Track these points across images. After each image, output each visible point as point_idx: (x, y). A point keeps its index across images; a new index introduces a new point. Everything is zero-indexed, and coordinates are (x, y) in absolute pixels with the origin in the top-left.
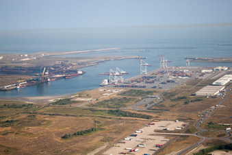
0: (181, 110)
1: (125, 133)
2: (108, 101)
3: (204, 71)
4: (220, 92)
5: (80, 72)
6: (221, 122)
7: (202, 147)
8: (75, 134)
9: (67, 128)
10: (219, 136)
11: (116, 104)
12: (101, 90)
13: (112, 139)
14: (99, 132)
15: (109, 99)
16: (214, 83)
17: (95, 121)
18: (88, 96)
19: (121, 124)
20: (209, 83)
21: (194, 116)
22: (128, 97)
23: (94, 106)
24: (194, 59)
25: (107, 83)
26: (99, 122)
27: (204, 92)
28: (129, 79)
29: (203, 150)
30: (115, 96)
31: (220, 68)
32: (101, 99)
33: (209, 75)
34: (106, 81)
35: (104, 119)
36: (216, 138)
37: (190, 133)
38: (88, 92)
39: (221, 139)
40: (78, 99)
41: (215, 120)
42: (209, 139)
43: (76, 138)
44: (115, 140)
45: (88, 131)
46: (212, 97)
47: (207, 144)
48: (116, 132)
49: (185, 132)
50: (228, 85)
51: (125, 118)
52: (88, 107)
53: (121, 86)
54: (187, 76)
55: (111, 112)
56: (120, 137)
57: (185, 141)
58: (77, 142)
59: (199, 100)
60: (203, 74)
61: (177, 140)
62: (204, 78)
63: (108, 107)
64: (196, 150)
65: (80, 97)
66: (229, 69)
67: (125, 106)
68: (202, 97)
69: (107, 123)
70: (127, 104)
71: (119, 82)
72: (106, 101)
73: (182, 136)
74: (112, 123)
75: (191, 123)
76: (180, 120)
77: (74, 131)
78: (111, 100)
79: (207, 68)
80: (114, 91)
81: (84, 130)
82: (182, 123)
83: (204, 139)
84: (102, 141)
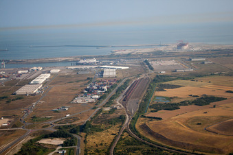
0: (4, 109)
3: (20, 72)
4: (39, 90)
6: (43, 115)
7: (30, 138)
10: (43, 127)
16: (32, 82)
20: (27, 82)
21: (17, 113)
24: (8, 61)
27: (22, 91)
29: (31, 140)
31: (35, 68)
33: (26, 75)
36: (40, 129)
37: (17, 127)
39: (46, 129)
41: (38, 114)
42: (35, 130)
46: (32, 95)
47: (34, 135)
49: (12, 127)
50: (44, 83)
54: (4, 77)
57: (12, 135)
59: (20, 99)
60: (20, 75)
61: (6, 135)
62: (21, 78)
64: (24, 141)
66: (43, 69)
68: (22, 95)
73: (9, 131)
75: (16, 119)
76: (4, 117)
79: (22, 69)
82: (7, 120)
83: (30, 131)
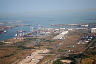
0: (48, 45)
1: (26, 55)
2: (18, 43)
3: (56, 30)
4: (63, 38)
5: (5, 32)
6: (63, 49)
7: (57, 59)
8: (5, 56)
9: (2, 54)
10: (63, 54)
11: (21, 44)
12: (15, 38)
13: (21, 58)
14: (16, 55)
15: (18, 42)
16: (60, 34)
17: (13, 51)
18: (9, 41)
19: (24, 52)
20: (58, 34)
21: (53, 47)
22: (26, 41)
23: (12, 45)
24: (52, 25)
25: (17, 36)
26: (15, 51)
27: (56, 38)
28: (26, 34)
29: (57, 60)
30: (21, 41)
31: (62, 28)
32: (15, 42)
33: (58, 31)
34: (17, 35)
35: (17, 50)
36: (62, 55)
37: (52, 54)
38: (9, 40)
39: (64, 55)
40: (5, 43)
41: (61, 48)
42: (59, 56)
43: (6, 58)
44: (22, 58)
45: (11, 55)
46: (60, 40)
47: (59, 57)
48: (22, 55)
49: (50, 54)
50: (65, 35)
51: (26, 49)
52: (10, 46)
53: (23, 37)
54: (49, 32)
55: (20, 47)
56: (24, 56)
57: (50, 57)
58: (7, 59)
59: (54, 41)
60: (55, 31)
61: (47, 57)
62: (56, 32)
63: (18, 45)
64: (54, 60)
65: (6, 41)
66: (65, 29)
67: (25, 44)
68: (56, 40)
69: (19, 52)
70: (26, 44)
71: (22, 35)
72: (17, 43)
73: (49, 55)
74: (20, 51)
75: (52, 50)
76: (47, 49)
77: (5, 55)
78: (20, 42)
79: (57, 29)
80: (20, 39)
81: (9, 54)
82: (49, 50)
83: (57, 56)
84: (17, 58)
